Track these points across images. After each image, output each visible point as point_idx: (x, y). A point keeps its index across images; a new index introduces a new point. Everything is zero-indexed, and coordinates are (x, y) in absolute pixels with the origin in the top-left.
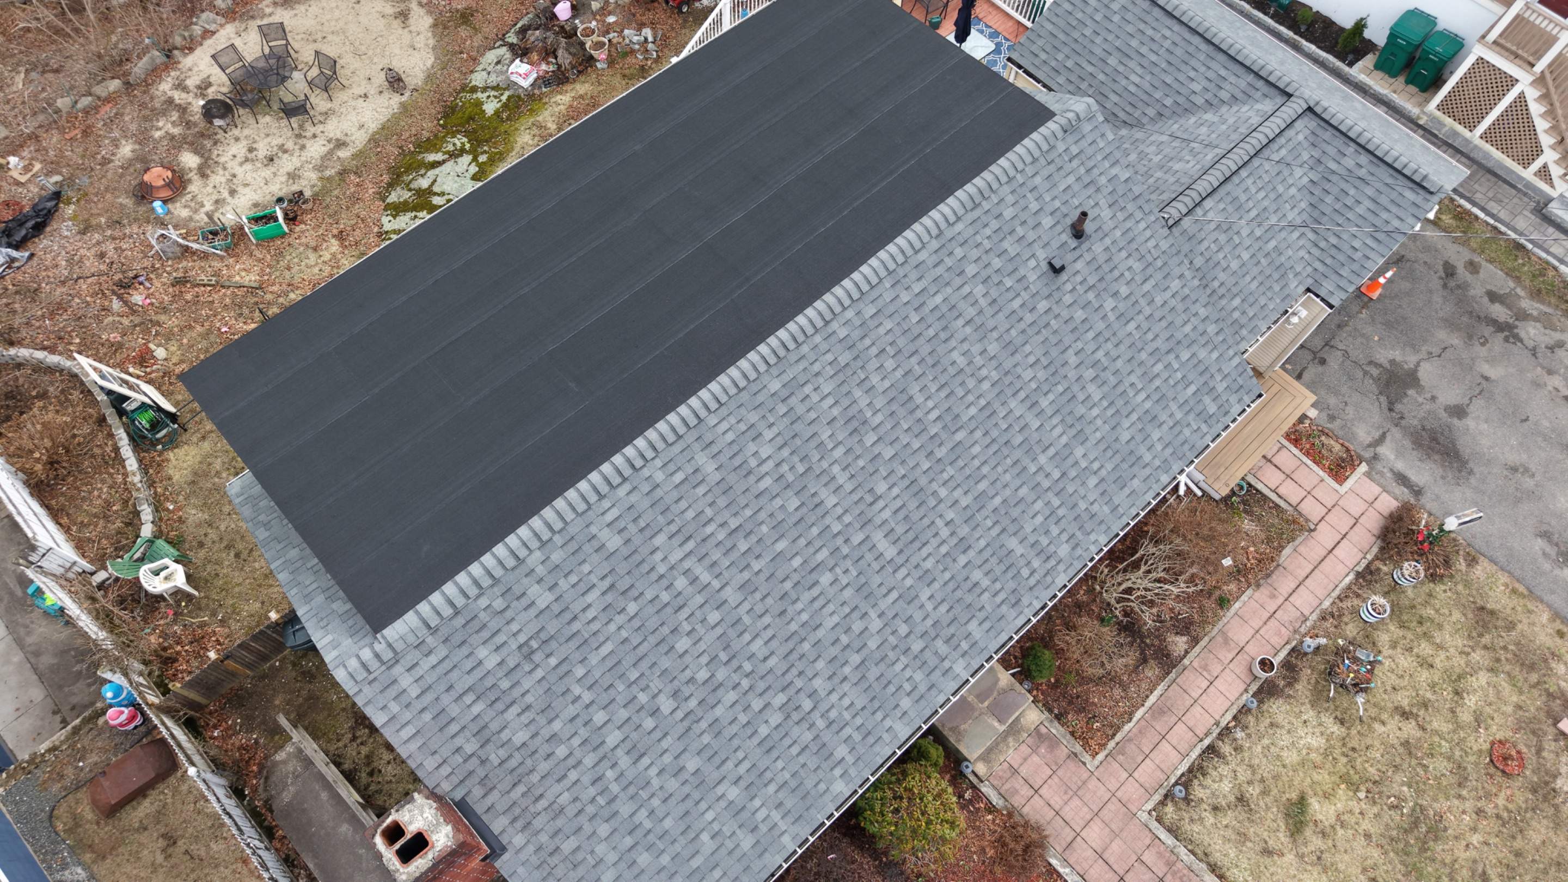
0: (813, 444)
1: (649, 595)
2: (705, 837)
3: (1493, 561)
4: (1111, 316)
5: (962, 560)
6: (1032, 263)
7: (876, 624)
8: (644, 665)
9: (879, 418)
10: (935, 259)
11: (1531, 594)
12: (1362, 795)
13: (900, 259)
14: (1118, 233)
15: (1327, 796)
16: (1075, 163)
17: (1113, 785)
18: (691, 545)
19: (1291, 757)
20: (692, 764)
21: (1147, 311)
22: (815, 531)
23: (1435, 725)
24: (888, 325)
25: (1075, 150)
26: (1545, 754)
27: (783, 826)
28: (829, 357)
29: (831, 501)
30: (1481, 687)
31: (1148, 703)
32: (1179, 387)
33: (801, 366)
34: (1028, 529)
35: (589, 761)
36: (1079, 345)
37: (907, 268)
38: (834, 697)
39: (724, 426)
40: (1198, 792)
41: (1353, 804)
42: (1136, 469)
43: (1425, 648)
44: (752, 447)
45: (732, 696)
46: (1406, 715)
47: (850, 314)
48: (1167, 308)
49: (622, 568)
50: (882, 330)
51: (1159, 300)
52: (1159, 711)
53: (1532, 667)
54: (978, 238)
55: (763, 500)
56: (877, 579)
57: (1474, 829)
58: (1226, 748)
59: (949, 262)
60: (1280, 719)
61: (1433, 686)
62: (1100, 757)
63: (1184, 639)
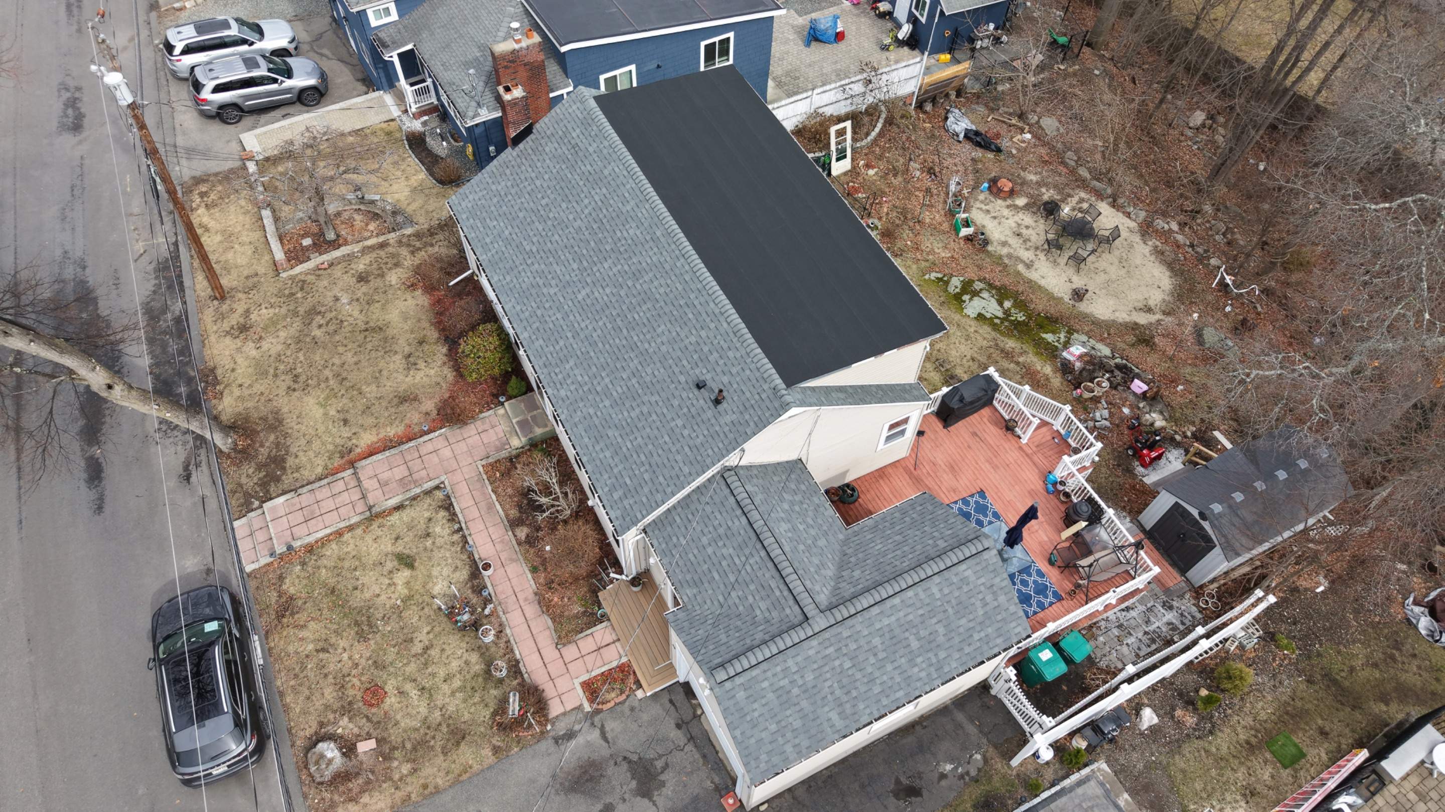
0: (632, 255)
1: (585, 189)
2: (495, 223)
3: (490, 767)
4: (673, 424)
5: (569, 335)
6: (704, 371)
7: (552, 291)
8: (560, 191)
9: (638, 287)
10: (710, 312)
11: (457, 781)
12: (399, 602)
13: (711, 292)
14: (717, 428)
15: (408, 583)
16: (757, 397)
17: (465, 470)
18: (600, 203)
19: (435, 572)
20: (521, 215)
21: (674, 450)
22: (595, 259)
23: (413, 665)
24: (680, 288)
25: (764, 396)
26: (364, 720)
27: (489, 254)
28: (668, 259)
29: (606, 265)
30: (418, 706)
31: (497, 504)
32: (631, 473)
33: (666, 246)
34: (576, 372)
35: (533, 175)
36: (661, 403)
37: (706, 296)
38: (529, 274)
39: (644, 211)
40: (443, 513)
41: (397, 595)
42: (593, 440)
43: (457, 683)
44: (634, 225)
45: (540, 228)
46: (426, 649)
47: (687, 267)
48: (674, 464)
49: (596, 177)
50: (678, 285)
51: (678, 458)
52: (490, 507)
53: (414, 749)
54: (719, 337)
55: (612, 233)
56: (570, 291)
57: (350, 658)
58: (456, 537)
59: (708, 320)
60: (458, 574)
61: (433, 675)
62: (481, 469)
63: (523, 538)
